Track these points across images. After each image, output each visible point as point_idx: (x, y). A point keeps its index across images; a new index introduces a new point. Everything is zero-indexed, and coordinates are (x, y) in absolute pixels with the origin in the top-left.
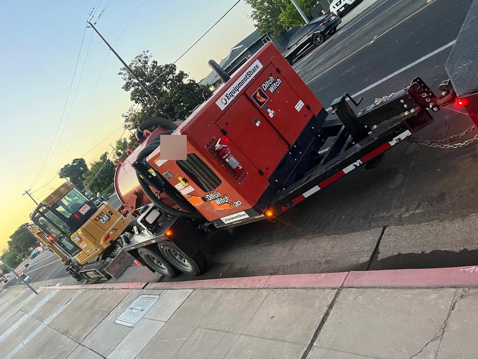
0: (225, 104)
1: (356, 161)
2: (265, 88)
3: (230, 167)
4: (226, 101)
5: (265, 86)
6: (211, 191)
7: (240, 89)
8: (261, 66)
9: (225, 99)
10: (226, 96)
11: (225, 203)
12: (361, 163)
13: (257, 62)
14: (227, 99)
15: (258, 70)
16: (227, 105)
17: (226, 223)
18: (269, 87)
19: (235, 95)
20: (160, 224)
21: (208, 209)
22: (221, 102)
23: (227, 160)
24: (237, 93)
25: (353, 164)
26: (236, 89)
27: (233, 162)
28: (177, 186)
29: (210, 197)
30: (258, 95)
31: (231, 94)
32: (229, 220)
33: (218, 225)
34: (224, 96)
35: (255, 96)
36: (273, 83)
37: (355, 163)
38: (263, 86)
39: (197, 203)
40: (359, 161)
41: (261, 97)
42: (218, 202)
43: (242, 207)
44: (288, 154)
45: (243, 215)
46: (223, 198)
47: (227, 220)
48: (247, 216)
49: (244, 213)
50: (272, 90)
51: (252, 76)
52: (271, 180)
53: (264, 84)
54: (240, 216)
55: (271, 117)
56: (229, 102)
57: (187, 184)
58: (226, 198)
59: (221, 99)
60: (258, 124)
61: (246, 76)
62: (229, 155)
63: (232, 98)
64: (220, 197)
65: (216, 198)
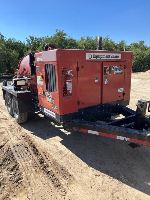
0: (90, 58)
1: (127, 137)
2: (113, 69)
3: (66, 88)
4: (91, 57)
5: (114, 68)
6: (49, 91)
7: (102, 59)
8: (119, 58)
9: (92, 56)
10: (93, 55)
11: (51, 102)
12: (129, 140)
13: (120, 55)
14: (92, 57)
15: (117, 58)
16: (90, 59)
17: (45, 111)
18: (115, 70)
19: (98, 59)
20: (21, 88)
21: (42, 99)
22: (89, 55)
23: (67, 83)
24: (99, 59)
25: (125, 138)
26: (101, 57)
27: (69, 86)
28: (38, 77)
29: (47, 94)
30: (108, 69)
31: (96, 57)
32: (47, 111)
33: (41, 109)
34: (92, 54)
35: (106, 68)
36: (118, 70)
37: (126, 138)
38: (113, 67)
39: (40, 92)
40: (129, 139)
41: (108, 71)
42: (48, 99)
43: (56, 111)
44: (98, 106)
45: (54, 115)
46: (51, 99)
47: (46, 111)
48: (55, 117)
49: (55, 114)
50: (115, 72)
51: (112, 58)
52: (80, 110)
53: (114, 67)
54: (52, 114)
55: (105, 83)
56: (92, 59)
57: (42, 80)
58: (53, 100)
59: (90, 54)
60: (96, 81)
61: (110, 56)
62: (70, 81)
63: (95, 59)
64: (50, 98)
65: (49, 97)
